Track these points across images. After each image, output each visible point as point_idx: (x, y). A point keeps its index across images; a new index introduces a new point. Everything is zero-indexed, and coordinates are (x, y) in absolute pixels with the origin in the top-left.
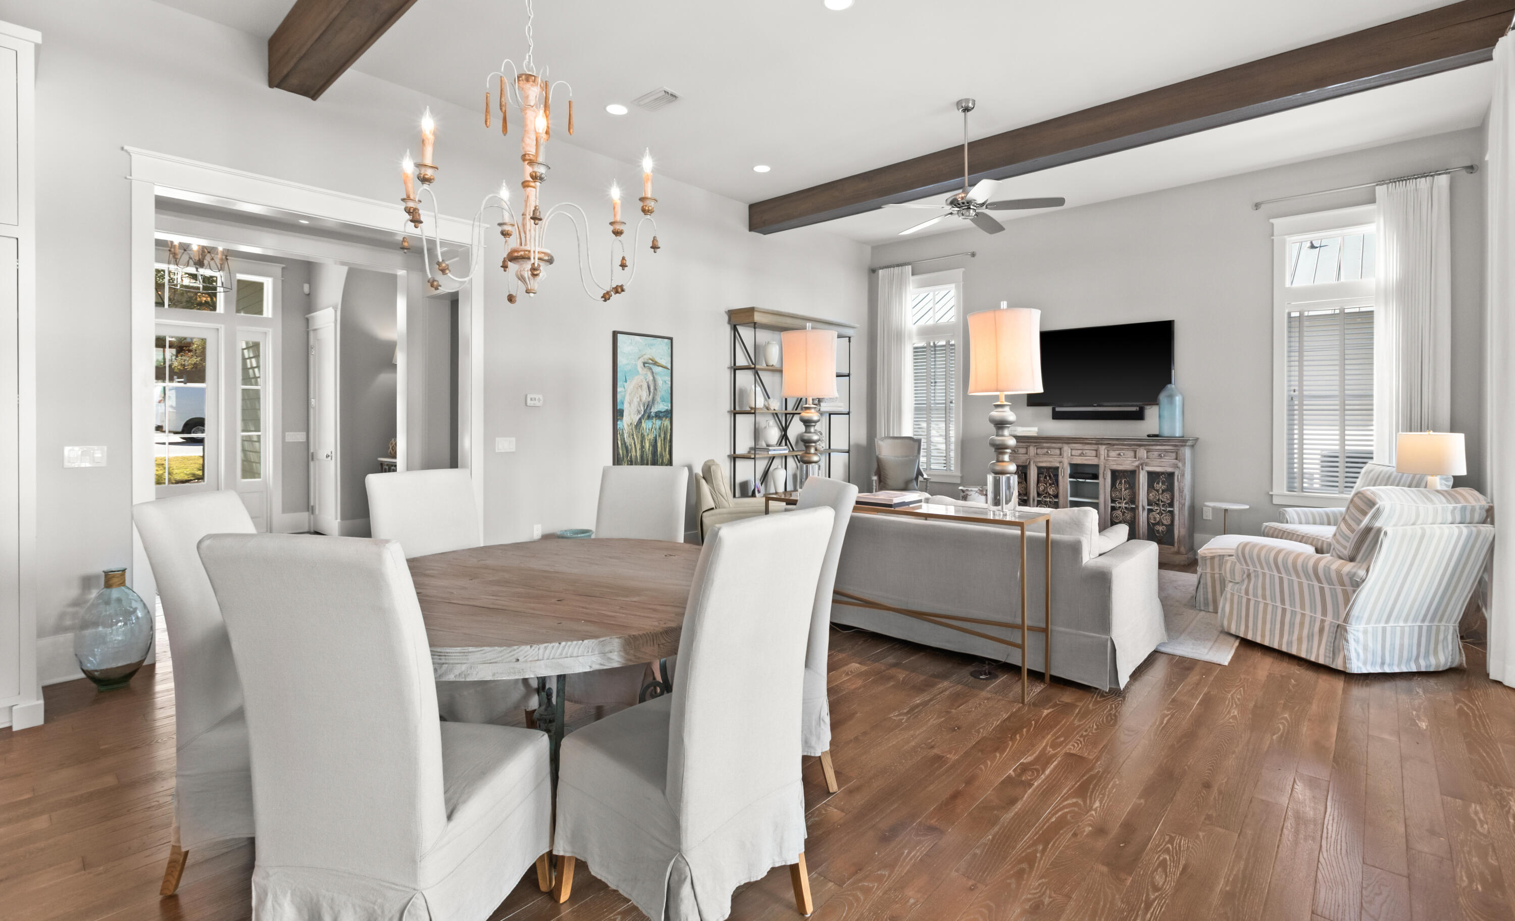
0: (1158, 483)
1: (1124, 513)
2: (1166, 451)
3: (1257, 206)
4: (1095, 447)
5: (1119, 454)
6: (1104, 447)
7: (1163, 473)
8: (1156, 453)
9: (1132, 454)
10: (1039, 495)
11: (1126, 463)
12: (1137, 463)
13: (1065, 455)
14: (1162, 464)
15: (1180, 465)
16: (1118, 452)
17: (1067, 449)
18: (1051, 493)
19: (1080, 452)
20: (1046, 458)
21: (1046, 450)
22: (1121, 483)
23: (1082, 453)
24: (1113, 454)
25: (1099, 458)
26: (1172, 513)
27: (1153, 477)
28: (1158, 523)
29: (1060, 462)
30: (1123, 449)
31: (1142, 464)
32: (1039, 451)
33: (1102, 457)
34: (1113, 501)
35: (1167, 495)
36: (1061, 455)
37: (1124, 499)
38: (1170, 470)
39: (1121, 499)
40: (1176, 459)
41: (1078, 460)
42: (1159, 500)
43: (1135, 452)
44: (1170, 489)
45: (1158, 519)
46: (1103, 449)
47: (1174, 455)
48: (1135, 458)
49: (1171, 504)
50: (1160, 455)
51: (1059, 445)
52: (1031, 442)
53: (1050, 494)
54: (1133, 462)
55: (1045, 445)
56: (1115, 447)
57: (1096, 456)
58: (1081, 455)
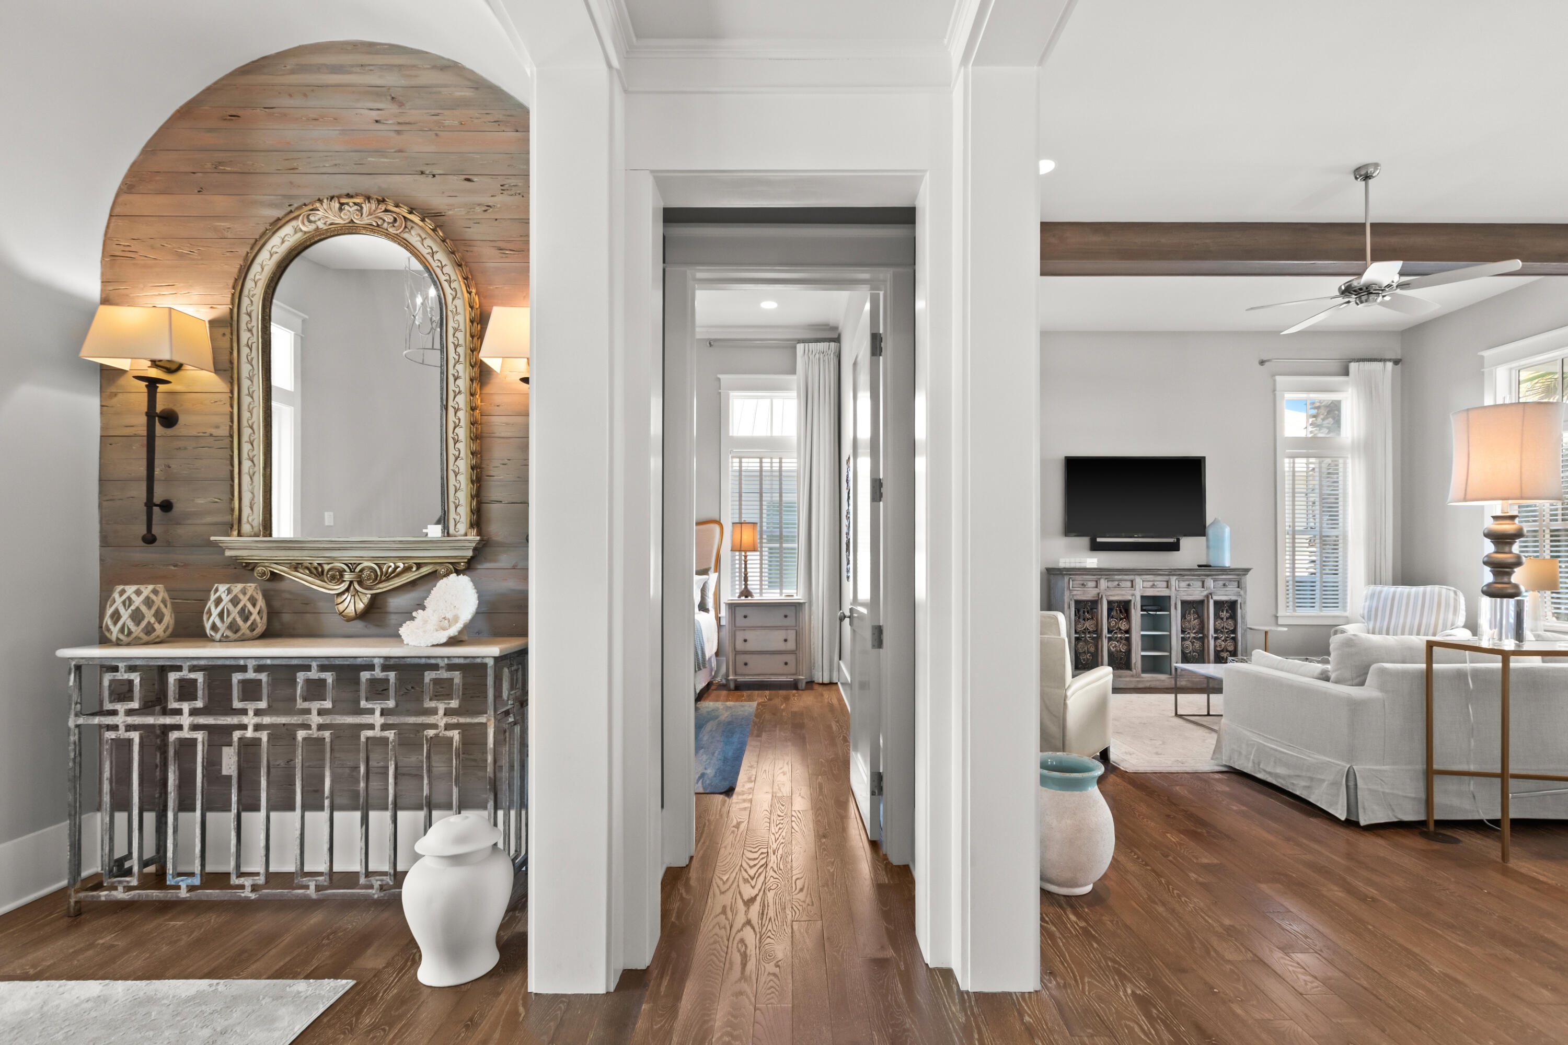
0: (1223, 612)
1: (1193, 643)
2: (1230, 580)
3: (1262, 363)
4: (1166, 578)
5: (1189, 585)
6: (1175, 578)
7: (1227, 602)
8: (1221, 583)
9: (1200, 584)
10: (1109, 631)
11: (1196, 594)
12: (1205, 593)
13: (1137, 587)
14: (1227, 593)
15: (1242, 592)
16: (1188, 582)
17: (1138, 581)
18: (1123, 628)
19: (1151, 583)
20: (1117, 591)
21: (1117, 583)
22: (1189, 613)
23: (1154, 585)
24: (1183, 584)
25: (1171, 590)
26: (1234, 639)
27: (1219, 605)
28: (1222, 651)
29: (1133, 595)
30: (1192, 580)
31: (1211, 594)
32: (1110, 584)
33: (1173, 588)
34: (1183, 632)
35: (1231, 622)
36: (1132, 587)
37: (1194, 629)
38: (1233, 598)
39: (1190, 629)
40: (1238, 587)
41: (1150, 592)
42: (1223, 628)
43: (1203, 582)
44: (1233, 617)
45: (1223, 646)
46: (1173, 580)
47: (1236, 583)
48: (1203, 587)
49: (1234, 631)
50: (1224, 585)
51: (1131, 577)
52: (1102, 575)
53: (1120, 629)
54: (1202, 592)
55: (1116, 577)
56: (1186, 577)
57: (1167, 587)
58: (1153, 586)
